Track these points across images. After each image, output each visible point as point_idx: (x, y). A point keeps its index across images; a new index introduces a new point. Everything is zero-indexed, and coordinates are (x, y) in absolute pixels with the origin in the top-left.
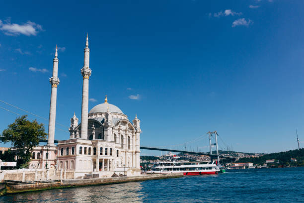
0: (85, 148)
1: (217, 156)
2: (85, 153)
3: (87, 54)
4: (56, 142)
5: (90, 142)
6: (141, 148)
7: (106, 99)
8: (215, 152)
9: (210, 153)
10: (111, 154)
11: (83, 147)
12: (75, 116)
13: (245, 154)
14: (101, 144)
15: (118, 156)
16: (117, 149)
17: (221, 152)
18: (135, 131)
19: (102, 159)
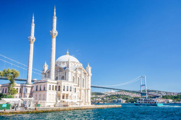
0: (53, 86)
1: (146, 94)
2: (53, 89)
3: (55, 20)
4: (32, 81)
5: (56, 82)
6: (92, 87)
7: (68, 52)
8: (144, 91)
9: (140, 91)
10: (71, 91)
11: (52, 85)
12: (46, 63)
13: (166, 93)
14: (64, 83)
15: (75, 92)
16: (74, 87)
17: (149, 91)
18: (87, 75)
19: (65, 94)
